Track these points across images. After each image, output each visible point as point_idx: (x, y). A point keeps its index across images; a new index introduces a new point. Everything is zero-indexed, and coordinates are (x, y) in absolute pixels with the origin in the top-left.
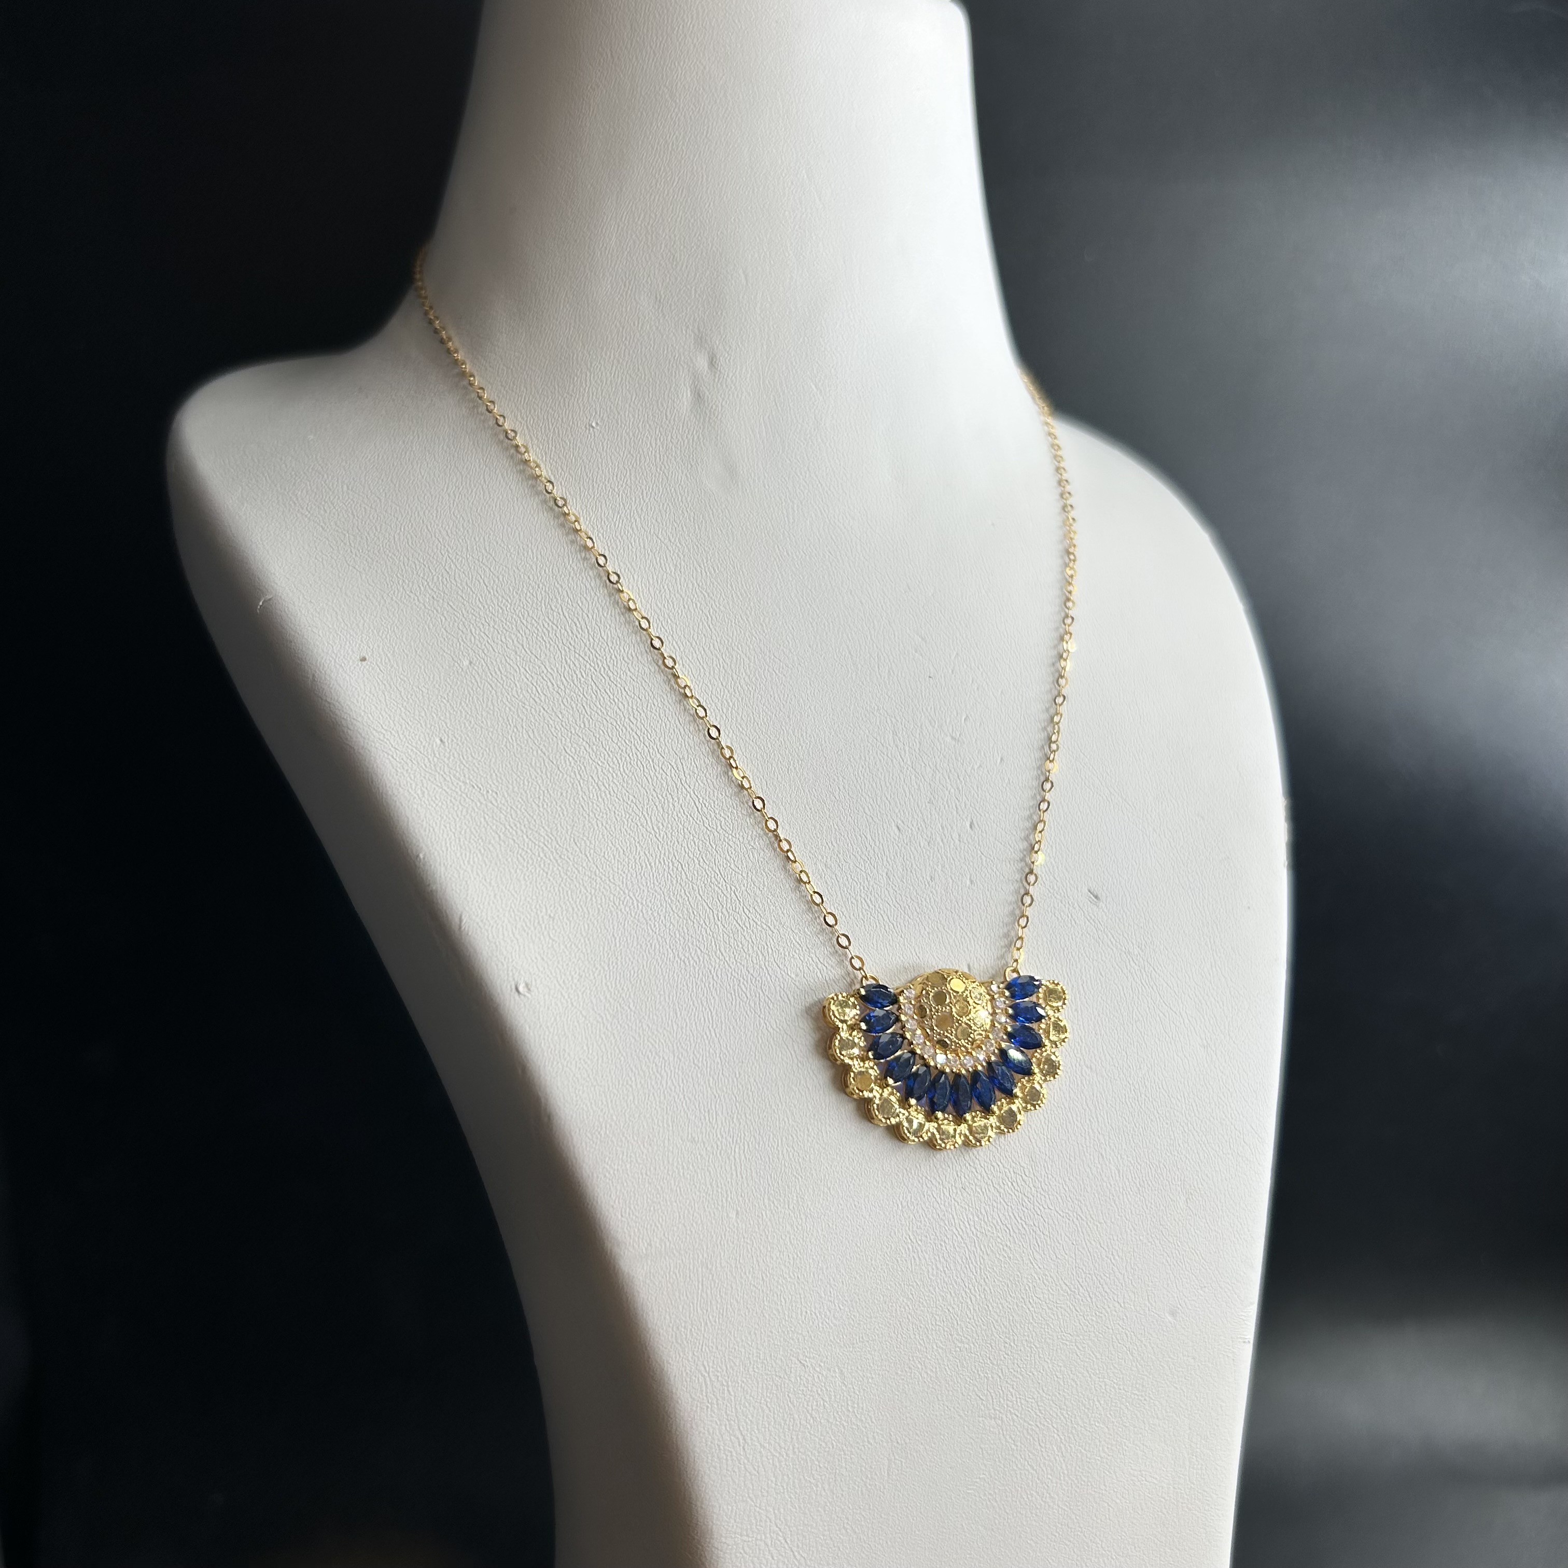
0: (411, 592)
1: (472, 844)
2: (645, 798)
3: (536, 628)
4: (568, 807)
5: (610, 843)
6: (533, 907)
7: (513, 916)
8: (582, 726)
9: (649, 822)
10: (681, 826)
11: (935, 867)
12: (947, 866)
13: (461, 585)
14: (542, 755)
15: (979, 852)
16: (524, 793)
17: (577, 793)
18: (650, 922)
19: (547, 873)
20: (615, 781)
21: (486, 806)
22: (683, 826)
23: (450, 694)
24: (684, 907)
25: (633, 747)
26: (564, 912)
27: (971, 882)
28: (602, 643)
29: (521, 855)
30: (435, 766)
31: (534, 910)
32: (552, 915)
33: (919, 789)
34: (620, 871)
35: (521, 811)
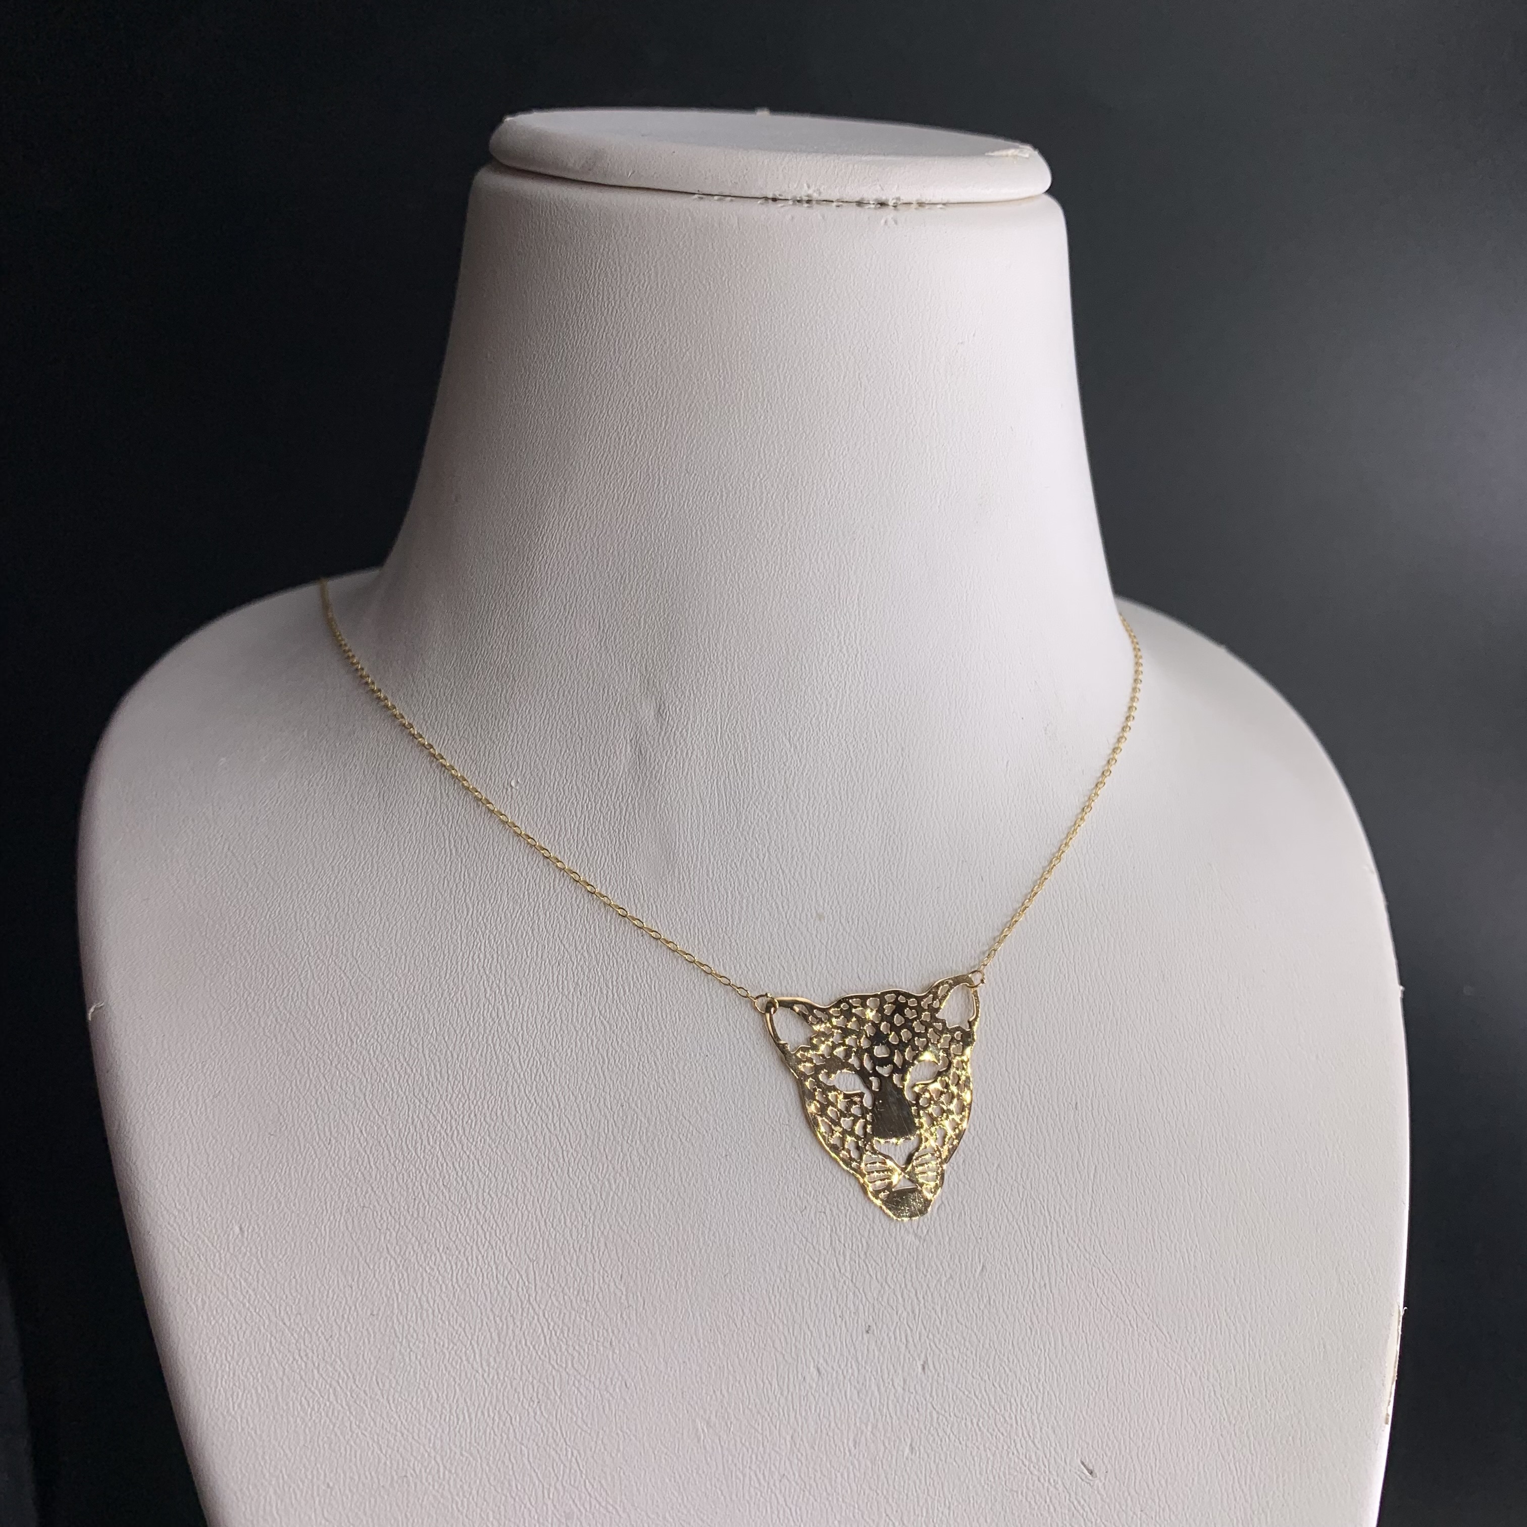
0: (254, 1010)
1: (248, 1379)
2: (479, 1320)
3: (386, 1070)
4: (377, 1330)
5: (422, 1387)
6: (309, 1473)
7: (281, 1481)
8: (415, 1216)
9: (477, 1356)
10: (518, 1363)
11: (864, 1427)
12: (880, 1425)
13: (313, 1002)
14: (358, 1255)
15: (929, 1405)
16: (325, 1310)
17: (392, 1312)
18: (457, 1498)
19: (334, 1426)
20: (443, 1296)
21: (277, 1324)
22: (522, 1362)
23: (265, 1162)
24: (505, 1478)
25: (474, 1246)
26: (348, 1480)
27: (912, 1448)
28: (463, 1095)
29: (305, 1398)
30: (226, 1264)
31: (310, 1477)
32: (331, 1484)
33: (857, 1312)
34: (429, 1426)
35: (317, 1335)
